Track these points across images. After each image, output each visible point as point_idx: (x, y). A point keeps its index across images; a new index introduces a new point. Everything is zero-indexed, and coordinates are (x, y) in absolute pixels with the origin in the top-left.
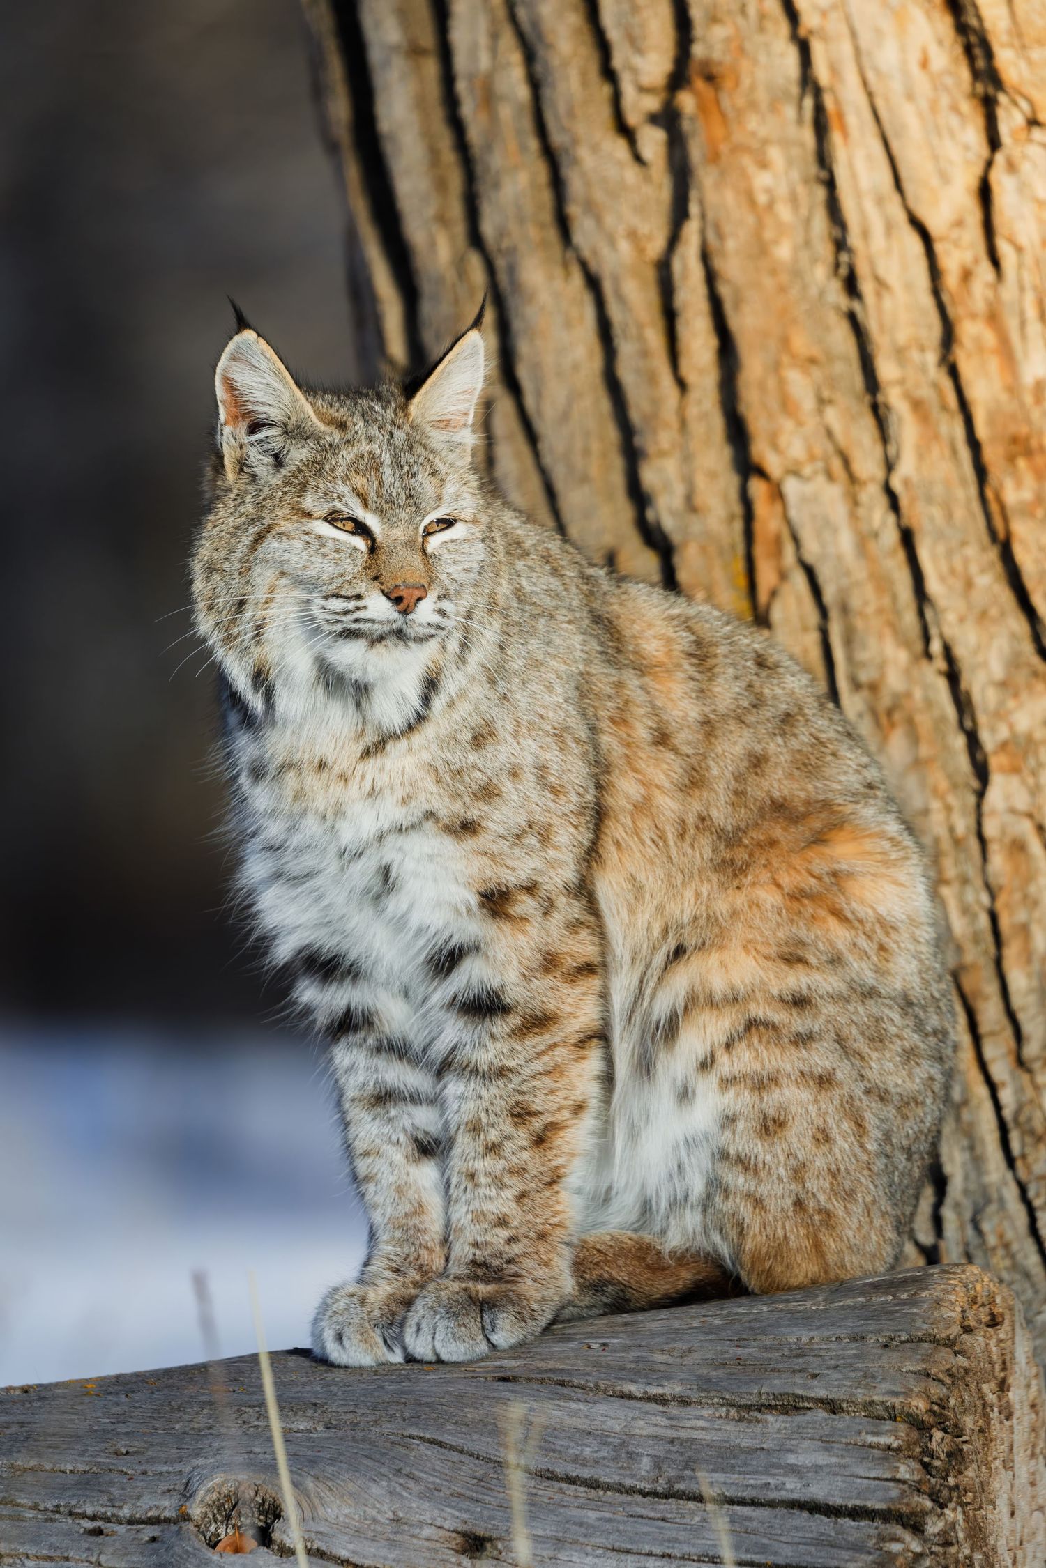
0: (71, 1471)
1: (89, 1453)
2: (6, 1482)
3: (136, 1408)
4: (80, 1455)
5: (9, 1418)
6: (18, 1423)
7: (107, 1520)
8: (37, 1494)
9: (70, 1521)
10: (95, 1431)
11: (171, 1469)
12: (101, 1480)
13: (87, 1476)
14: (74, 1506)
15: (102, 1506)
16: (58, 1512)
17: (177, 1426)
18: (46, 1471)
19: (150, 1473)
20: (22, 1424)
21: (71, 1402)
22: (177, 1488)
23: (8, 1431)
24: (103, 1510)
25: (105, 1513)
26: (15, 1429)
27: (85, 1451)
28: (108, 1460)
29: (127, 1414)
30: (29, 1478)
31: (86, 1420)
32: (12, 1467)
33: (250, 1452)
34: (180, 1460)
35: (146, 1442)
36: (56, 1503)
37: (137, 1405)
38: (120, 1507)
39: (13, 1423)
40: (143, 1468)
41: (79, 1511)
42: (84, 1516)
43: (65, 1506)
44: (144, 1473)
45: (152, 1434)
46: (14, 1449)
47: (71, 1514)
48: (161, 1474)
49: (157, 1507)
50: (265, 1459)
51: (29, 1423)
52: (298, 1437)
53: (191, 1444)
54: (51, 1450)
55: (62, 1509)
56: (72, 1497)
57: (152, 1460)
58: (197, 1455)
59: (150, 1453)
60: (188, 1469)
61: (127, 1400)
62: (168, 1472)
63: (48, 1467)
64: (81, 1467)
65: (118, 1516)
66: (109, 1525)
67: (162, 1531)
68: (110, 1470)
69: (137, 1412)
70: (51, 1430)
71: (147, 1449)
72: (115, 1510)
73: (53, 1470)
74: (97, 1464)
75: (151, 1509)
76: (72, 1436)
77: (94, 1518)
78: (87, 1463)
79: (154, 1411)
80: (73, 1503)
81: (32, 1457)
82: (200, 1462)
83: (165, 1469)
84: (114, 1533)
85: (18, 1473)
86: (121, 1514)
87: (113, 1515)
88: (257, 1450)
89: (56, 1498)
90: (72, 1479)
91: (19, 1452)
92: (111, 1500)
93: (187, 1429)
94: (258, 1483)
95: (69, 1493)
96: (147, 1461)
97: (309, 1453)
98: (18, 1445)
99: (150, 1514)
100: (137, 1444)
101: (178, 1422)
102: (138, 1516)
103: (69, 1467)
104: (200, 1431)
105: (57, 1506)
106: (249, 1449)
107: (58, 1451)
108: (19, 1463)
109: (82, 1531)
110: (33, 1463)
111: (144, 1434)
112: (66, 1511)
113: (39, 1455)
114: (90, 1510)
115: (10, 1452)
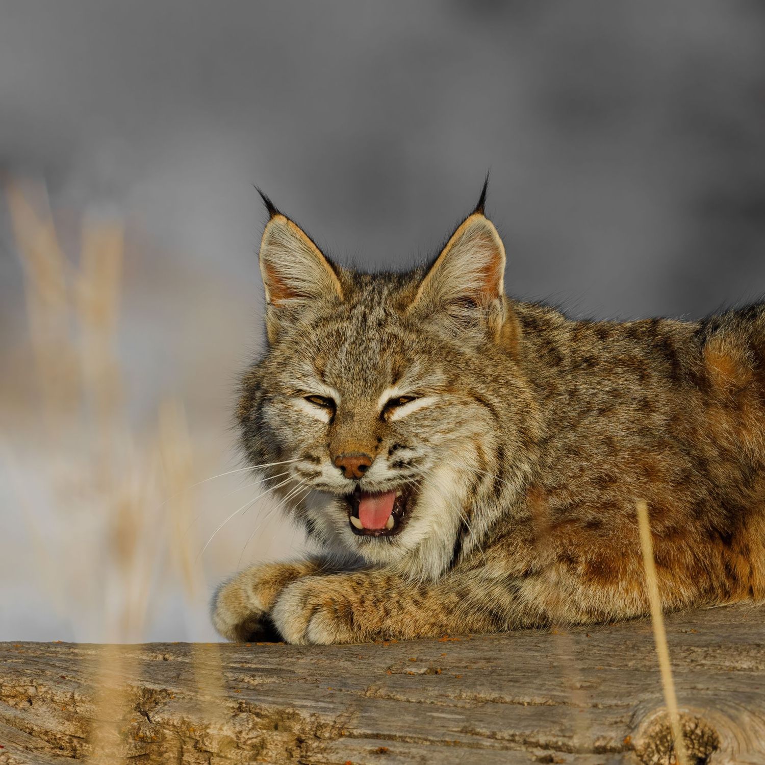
0: (529, 704)
1: (547, 687)
2: (468, 712)
3: (594, 646)
4: (537, 689)
5: (478, 654)
6: (485, 659)
7: (558, 749)
8: (496, 724)
9: (524, 749)
10: (554, 667)
11: (619, 703)
12: (554, 712)
13: (543, 708)
14: (529, 736)
15: (554, 736)
16: (513, 741)
17: (630, 664)
18: (506, 703)
19: (600, 706)
20: (488, 660)
21: (535, 640)
22: (623, 720)
23: (475, 666)
24: (555, 740)
25: (557, 742)
26: (482, 664)
27: (543, 685)
28: (563, 694)
29: (586, 652)
30: (489, 709)
31: (547, 656)
32: (475, 699)
33: (694, 688)
34: (629, 694)
35: (599, 677)
36: (511, 732)
37: (595, 643)
38: (570, 737)
39: (480, 659)
40: (595, 701)
41: (533, 740)
42: (537, 745)
43: (521, 735)
44: (595, 706)
45: (605, 670)
46: (478, 683)
47: (525, 743)
48: (610, 706)
49: (604, 738)
50: (707, 695)
51: (495, 659)
52: (739, 675)
53: (641, 680)
54: (512, 684)
55: (517, 738)
56: (526, 727)
57: (604, 694)
58: (644, 690)
59: (602, 688)
60: (635, 702)
61: (587, 639)
62: (617, 706)
63: (508, 699)
64: (538, 700)
65: (568, 746)
66: (559, 753)
67: (607, 760)
68: (564, 703)
69: (595, 650)
70: (514, 666)
71: (600, 684)
72: (566, 740)
73: (512, 702)
74: (553, 697)
75: (598, 739)
76: (532, 671)
77: (546, 747)
78: (544, 696)
79: (609, 649)
80: (527, 732)
81: (493, 690)
82: (646, 696)
83: (614, 702)
84: (563, 761)
85: (480, 704)
86: (571, 743)
87: (564, 744)
88: (700, 686)
89: (513, 728)
90: (527, 710)
91: (482, 685)
92: (562, 730)
93: (639, 666)
94: (699, 716)
95: (525, 723)
96: (599, 695)
97: (748, 690)
98: (482, 678)
99: (597, 744)
100: (591, 679)
101: (631, 660)
102: (586, 746)
103: (527, 699)
104: (650, 668)
105: (513, 736)
106: (693, 685)
107: (517, 684)
108: (482, 695)
109: (534, 758)
110: (494, 695)
111: (599, 670)
112: (521, 740)
113: (500, 688)
114: (542, 740)
115: (474, 684)
